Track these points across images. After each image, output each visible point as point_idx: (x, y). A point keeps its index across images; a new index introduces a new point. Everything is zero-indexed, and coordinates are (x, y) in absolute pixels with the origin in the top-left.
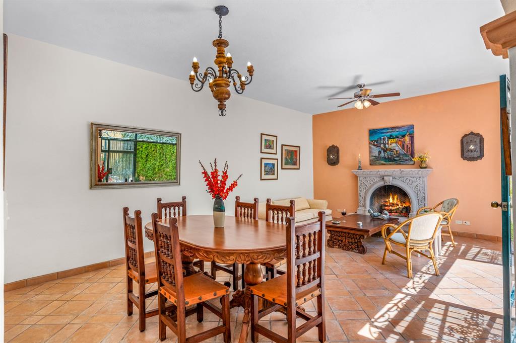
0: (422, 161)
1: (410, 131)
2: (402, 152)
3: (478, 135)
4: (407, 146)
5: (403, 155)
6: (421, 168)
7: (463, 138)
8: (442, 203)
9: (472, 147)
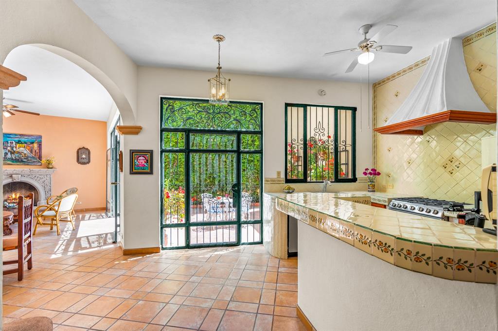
0: (49, 164)
1: (39, 140)
2: (31, 155)
3: (87, 149)
4: (35, 151)
5: (31, 157)
6: (48, 168)
7: (78, 150)
8: (66, 191)
9: (84, 156)
